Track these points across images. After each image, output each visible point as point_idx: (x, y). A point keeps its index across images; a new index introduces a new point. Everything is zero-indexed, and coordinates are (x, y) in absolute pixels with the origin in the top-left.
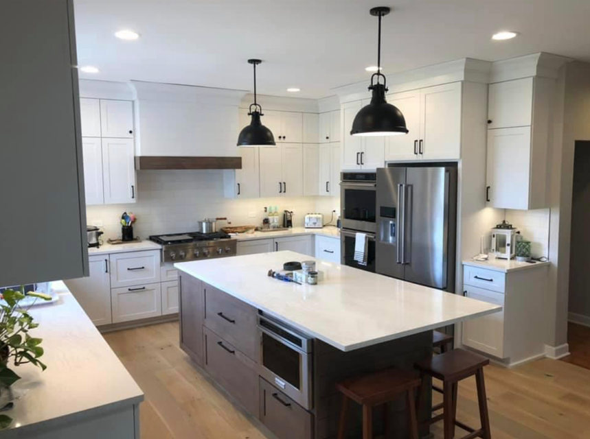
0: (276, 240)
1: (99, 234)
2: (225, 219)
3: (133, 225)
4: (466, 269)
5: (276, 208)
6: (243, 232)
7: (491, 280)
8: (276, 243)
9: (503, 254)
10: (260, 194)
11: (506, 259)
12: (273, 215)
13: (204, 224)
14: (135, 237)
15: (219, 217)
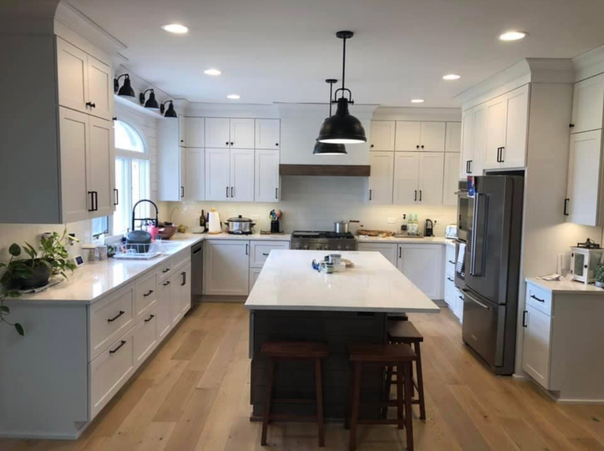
0: (400, 246)
1: (252, 225)
2: (358, 222)
3: (280, 221)
4: (529, 287)
5: (416, 216)
6: (376, 236)
7: (543, 301)
8: (401, 248)
9: (581, 277)
10: (393, 201)
11: (583, 282)
12: (412, 223)
13: (338, 225)
14: (280, 230)
15: (353, 220)
